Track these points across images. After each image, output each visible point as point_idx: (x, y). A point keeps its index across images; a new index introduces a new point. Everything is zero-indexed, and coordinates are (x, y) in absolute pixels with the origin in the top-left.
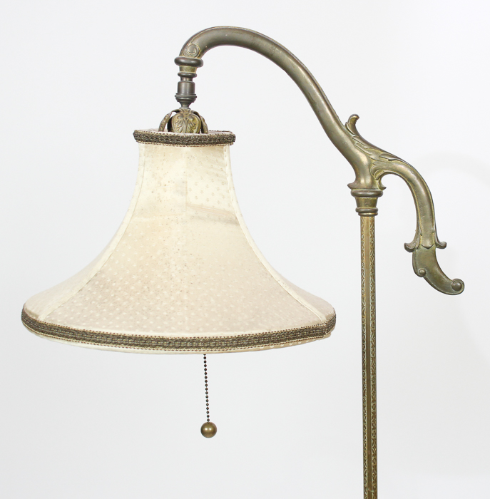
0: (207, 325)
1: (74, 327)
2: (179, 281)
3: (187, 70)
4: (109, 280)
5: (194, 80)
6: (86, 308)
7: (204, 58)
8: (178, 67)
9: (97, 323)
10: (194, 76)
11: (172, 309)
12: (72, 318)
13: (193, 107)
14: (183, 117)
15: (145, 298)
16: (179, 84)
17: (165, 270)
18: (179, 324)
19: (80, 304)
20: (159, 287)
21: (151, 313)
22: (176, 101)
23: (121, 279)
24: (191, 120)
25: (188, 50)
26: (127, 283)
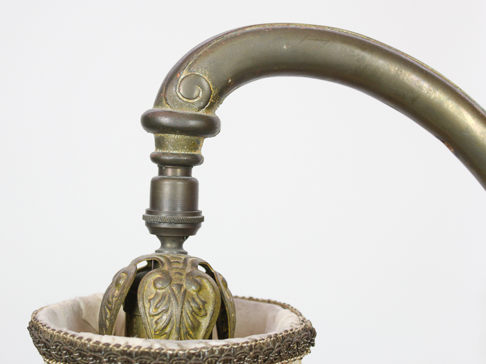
3: (176, 147)
5: (196, 172)
7: (223, 112)
8: (150, 138)
10: (197, 160)
13: (193, 246)
14: (170, 280)
16: (155, 186)
22: (147, 230)
24: (192, 289)
25: (179, 91)
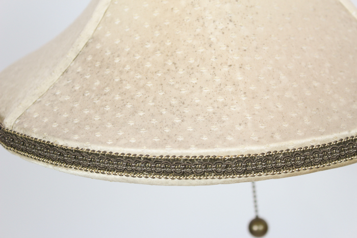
0: (286, 125)
1: (60, 143)
2: (224, 48)
4: (108, 53)
6: (76, 105)
9: (98, 135)
11: (221, 99)
12: (55, 125)
15: (172, 82)
17: (198, 30)
18: (239, 128)
19: (67, 98)
20: (192, 61)
21: (187, 111)
23: (127, 50)
26: (138, 57)
